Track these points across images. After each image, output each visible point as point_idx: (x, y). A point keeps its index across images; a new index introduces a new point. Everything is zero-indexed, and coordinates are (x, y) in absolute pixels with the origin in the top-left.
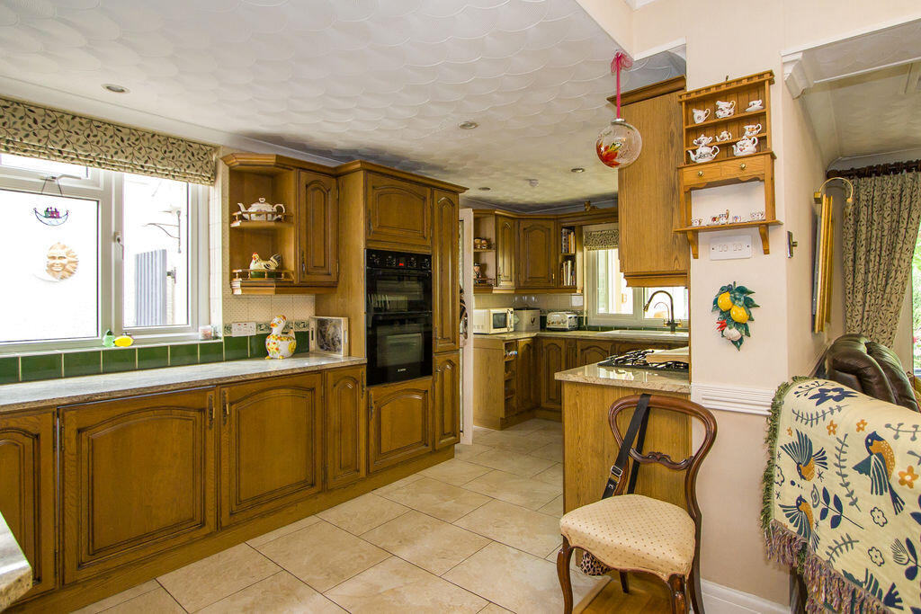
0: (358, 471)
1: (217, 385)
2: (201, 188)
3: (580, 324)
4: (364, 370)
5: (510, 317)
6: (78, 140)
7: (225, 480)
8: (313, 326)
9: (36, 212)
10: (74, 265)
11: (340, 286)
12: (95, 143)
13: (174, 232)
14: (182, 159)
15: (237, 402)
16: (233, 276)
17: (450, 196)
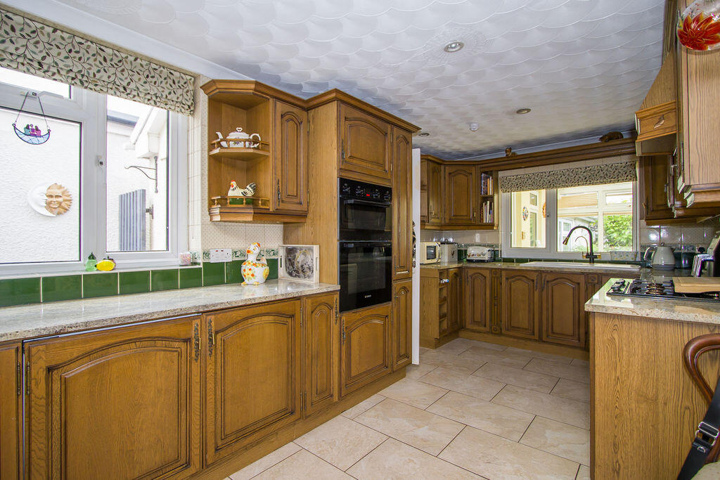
0: (332, 396)
1: (203, 313)
2: (180, 118)
3: (495, 257)
4: (337, 297)
5: (438, 249)
6: (59, 54)
7: (210, 414)
8: (282, 254)
9: (15, 128)
10: (68, 203)
11: (310, 216)
12: (77, 60)
13: (152, 173)
14: (163, 85)
15: (222, 330)
16: (211, 203)
17: (405, 133)
